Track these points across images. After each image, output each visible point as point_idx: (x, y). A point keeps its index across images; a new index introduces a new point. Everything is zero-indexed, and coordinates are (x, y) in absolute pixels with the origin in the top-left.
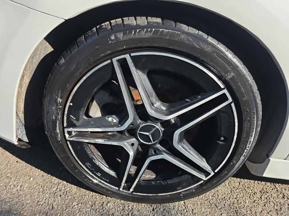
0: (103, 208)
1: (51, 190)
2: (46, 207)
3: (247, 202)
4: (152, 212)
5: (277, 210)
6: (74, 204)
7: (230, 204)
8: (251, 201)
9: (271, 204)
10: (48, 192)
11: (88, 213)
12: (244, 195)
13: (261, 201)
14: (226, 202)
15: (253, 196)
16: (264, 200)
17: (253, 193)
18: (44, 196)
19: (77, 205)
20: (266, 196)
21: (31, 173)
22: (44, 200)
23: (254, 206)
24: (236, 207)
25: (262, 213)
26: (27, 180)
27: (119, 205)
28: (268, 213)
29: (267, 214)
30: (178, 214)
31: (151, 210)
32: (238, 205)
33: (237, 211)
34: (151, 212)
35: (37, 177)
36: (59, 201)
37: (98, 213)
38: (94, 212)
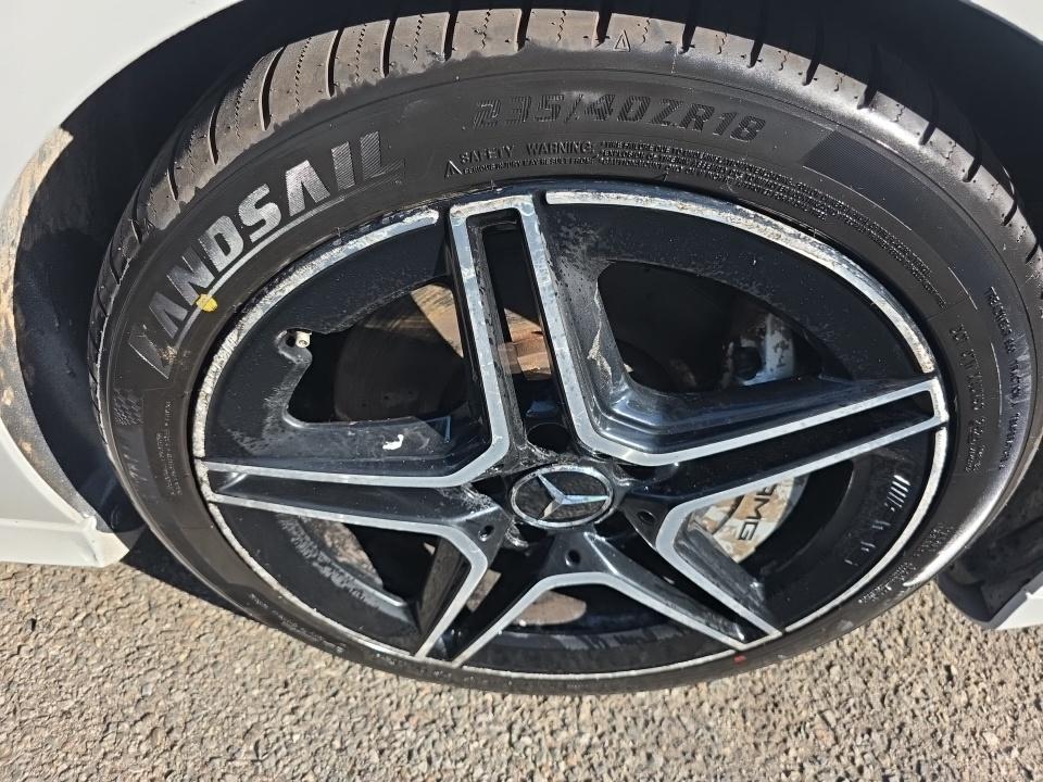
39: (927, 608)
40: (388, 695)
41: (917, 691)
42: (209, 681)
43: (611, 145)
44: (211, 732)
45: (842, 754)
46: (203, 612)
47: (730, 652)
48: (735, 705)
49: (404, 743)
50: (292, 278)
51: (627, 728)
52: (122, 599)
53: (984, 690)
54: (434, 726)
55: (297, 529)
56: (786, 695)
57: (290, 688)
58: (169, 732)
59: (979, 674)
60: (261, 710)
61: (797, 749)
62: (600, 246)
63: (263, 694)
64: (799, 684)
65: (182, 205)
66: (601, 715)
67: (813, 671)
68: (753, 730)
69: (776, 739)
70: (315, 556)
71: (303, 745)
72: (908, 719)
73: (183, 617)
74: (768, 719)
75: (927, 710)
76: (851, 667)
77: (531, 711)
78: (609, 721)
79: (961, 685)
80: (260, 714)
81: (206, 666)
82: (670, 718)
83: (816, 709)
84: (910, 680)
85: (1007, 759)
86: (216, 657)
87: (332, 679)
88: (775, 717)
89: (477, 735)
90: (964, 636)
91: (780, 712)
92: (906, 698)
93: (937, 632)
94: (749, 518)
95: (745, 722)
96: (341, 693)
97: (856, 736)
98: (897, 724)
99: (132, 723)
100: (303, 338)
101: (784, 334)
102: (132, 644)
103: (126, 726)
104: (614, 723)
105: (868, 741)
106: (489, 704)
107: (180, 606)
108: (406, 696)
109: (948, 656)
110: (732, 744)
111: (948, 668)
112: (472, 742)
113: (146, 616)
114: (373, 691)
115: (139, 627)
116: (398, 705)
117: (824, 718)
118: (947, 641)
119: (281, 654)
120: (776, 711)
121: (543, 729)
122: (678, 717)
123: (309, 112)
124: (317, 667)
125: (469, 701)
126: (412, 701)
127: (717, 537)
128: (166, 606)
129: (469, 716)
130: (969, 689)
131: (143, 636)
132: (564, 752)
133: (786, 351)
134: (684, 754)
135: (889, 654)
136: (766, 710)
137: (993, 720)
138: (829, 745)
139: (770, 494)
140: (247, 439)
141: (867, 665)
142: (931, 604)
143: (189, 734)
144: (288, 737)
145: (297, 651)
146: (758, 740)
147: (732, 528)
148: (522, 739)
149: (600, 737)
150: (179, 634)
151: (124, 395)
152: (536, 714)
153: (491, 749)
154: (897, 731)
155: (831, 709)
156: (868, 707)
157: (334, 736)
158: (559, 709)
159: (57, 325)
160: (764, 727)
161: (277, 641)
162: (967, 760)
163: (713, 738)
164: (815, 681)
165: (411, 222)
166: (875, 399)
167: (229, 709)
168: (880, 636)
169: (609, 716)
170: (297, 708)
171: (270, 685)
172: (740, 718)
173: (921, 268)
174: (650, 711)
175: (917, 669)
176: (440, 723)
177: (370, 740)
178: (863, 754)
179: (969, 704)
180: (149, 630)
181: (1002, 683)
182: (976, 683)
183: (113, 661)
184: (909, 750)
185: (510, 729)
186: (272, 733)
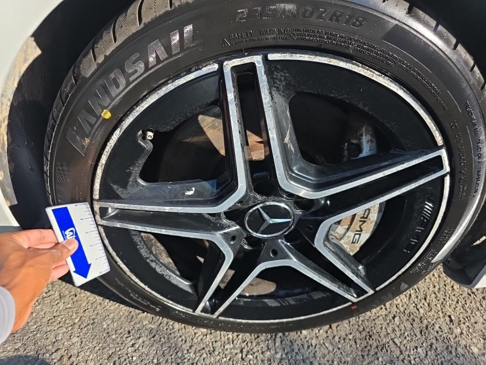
39: (436, 289)
40: (181, 336)
41: (437, 328)
42: (90, 332)
43: (298, 30)
44: (91, 357)
45: (404, 359)
46: (87, 298)
47: (350, 303)
48: (351, 337)
49: (189, 360)
50: (147, 100)
51: (299, 350)
52: (46, 293)
53: (468, 326)
54: (204, 351)
55: (140, 241)
56: (375, 332)
57: (131, 334)
58: (69, 358)
59: (464, 319)
60: (117, 346)
61: (383, 357)
62: (291, 83)
63: (117, 337)
64: (381, 326)
65: (98, 64)
66: (286, 344)
67: (386, 320)
68: (360, 349)
69: (372, 353)
70: (148, 256)
71: (138, 362)
72: (434, 341)
73: (77, 301)
74: (367, 343)
75: (443, 336)
76: (404, 317)
77: (252, 342)
78: (290, 347)
79: (457, 324)
80: (116, 347)
81: (88, 325)
82: (320, 344)
83: (389, 337)
84: (432, 322)
85: (483, 359)
86: (93, 320)
87: (152, 329)
88: (370, 342)
89: (226, 355)
90: (455, 302)
91: (373, 339)
92: (431, 331)
93: (443, 300)
94: (357, 231)
95: (356, 345)
96: (157, 336)
97: (410, 350)
98: (429, 344)
99: (51, 354)
100: (150, 135)
101: (371, 135)
102: (51, 315)
103: (48, 355)
104: (293, 347)
105: (416, 352)
106: (231, 339)
107: (76, 296)
108: (189, 337)
109: (449, 311)
110: (351, 356)
111: (450, 316)
112: (223, 358)
113: (59, 301)
114: (173, 335)
115: (55, 306)
116: (186, 341)
117: (394, 342)
118: (448, 303)
119: (126, 318)
120: (371, 339)
121: (258, 351)
122: (324, 343)
123: (160, 16)
124: (144, 323)
125: (221, 338)
126: (192, 339)
127: (342, 242)
128: (68, 296)
129: (221, 345)
130: (461, 326)
131: (57, 311)
132: (269, 362)
133: (372, 144)
134: (328, 361)
135: (422, 311)
136: (365, 339)
137: (474, 340)
138: (398, 355)
139: (366, 218)
140: (120, 189)
141: (412, 316)
142: (438, 287)
143: (80, 358)
144: (130, 358)
145: (135, 316)
146: (363, 354)
147: (349, 237)
148: (248, 356)
149: (286, 354)
150: (75, 309)
151: (62, 166)
152: (254, 344)
153: (233, 361)
154: (429, 347)
155: (397, 338)
156: (414, 336)
157: (154, 357)
158: (265, 341)
159: (26, 144)
160: (366, 347)
161: (124, 312)
162: (464, 360)
163: (341, 353)
164: (388, 324)
165: (205, 70)
166: (416, 160)
167: (100, 345)
168: (416, 302)
169: (290, 344)
170: (135, 344)
171: (121, 333)
172: (354, 343)
173: (436, 91)
174: (310, 341)
175: (435, 317)
176: (207, 350)
177: (172, 359)
178: (414, 359)
179: (462, 333)
180: (60, 307)
181: (476, 323)
182: (464, 323)
183: (41, 323)
184: (436, 356)
185: (241, 352)
186: (122, 356)
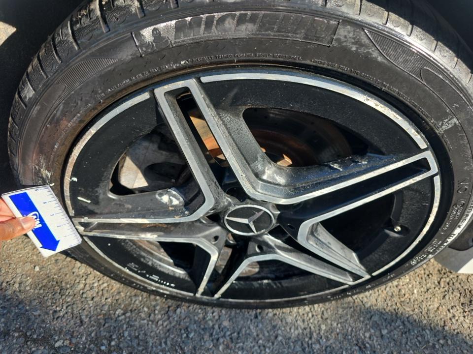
0: (169, 319)
1: (74, 289)
2: (70, 321)
3: (415, 291)
4: (253, 321)
5: (464, 305)
6: (117, 313)
7: (386, 297)
8: (422, 289)
9: (454, 293)
10: (69, 293)
11: (143, 329)
12: (410, 280)
13: (439, 289)
14: (379, 295)
15: (426, 280)
16: (444, 288)
17: (426, 275)
18: (64, 300)
19: (124, 314)
20: (448, 280)
21: (35, 257)
22: (64, 308)
23: (427, 299)
24: (396, 304)
25: (439, 312)
26: (29, 272)
27: (196, 311)
28: (449, 310)
29: (446, 313)
30: (298, 322)
31: (253, 318)
32: (399, 298)
33: (398, 309)
34: (251, 320)
35: (46, 263)
36: (92, 308)
37: (160, 328)
38: (154, 326)
